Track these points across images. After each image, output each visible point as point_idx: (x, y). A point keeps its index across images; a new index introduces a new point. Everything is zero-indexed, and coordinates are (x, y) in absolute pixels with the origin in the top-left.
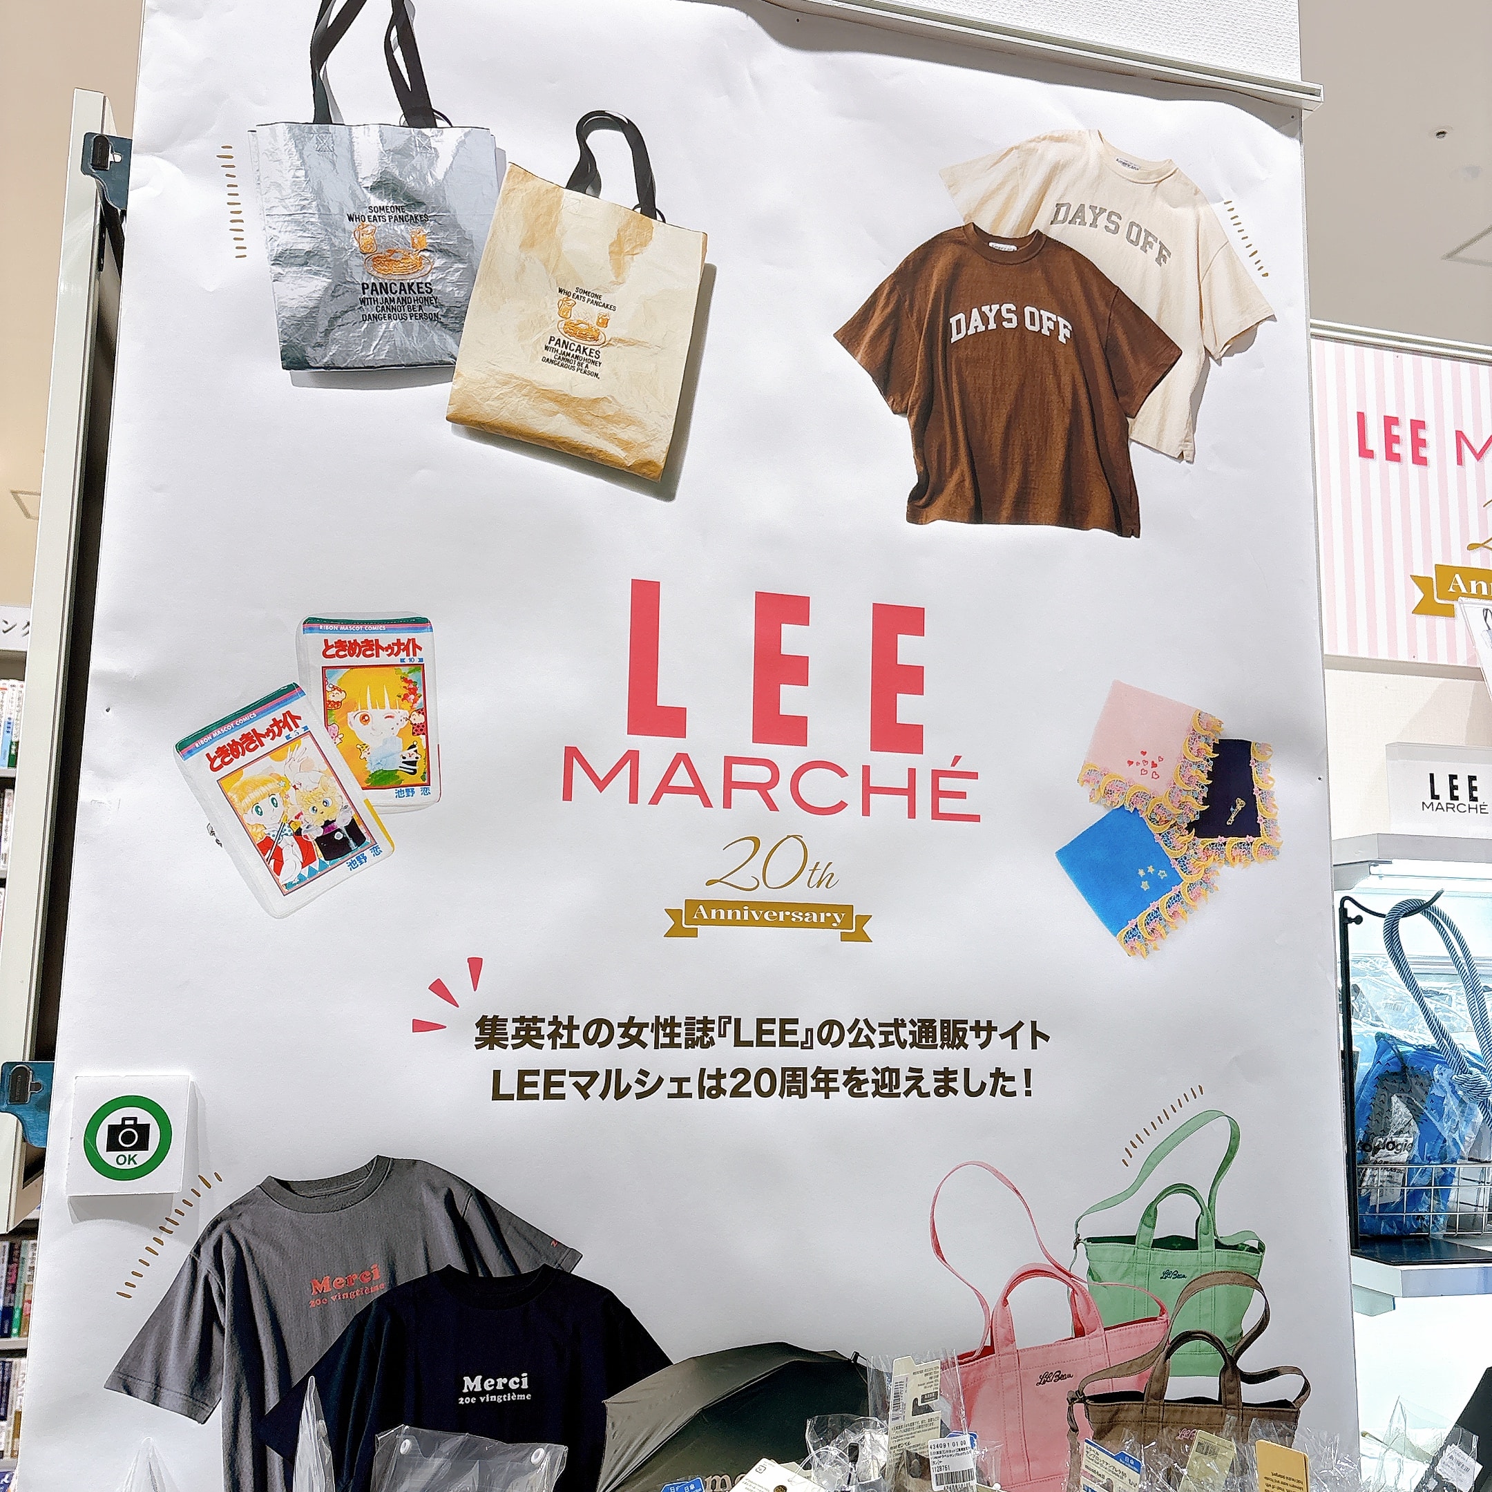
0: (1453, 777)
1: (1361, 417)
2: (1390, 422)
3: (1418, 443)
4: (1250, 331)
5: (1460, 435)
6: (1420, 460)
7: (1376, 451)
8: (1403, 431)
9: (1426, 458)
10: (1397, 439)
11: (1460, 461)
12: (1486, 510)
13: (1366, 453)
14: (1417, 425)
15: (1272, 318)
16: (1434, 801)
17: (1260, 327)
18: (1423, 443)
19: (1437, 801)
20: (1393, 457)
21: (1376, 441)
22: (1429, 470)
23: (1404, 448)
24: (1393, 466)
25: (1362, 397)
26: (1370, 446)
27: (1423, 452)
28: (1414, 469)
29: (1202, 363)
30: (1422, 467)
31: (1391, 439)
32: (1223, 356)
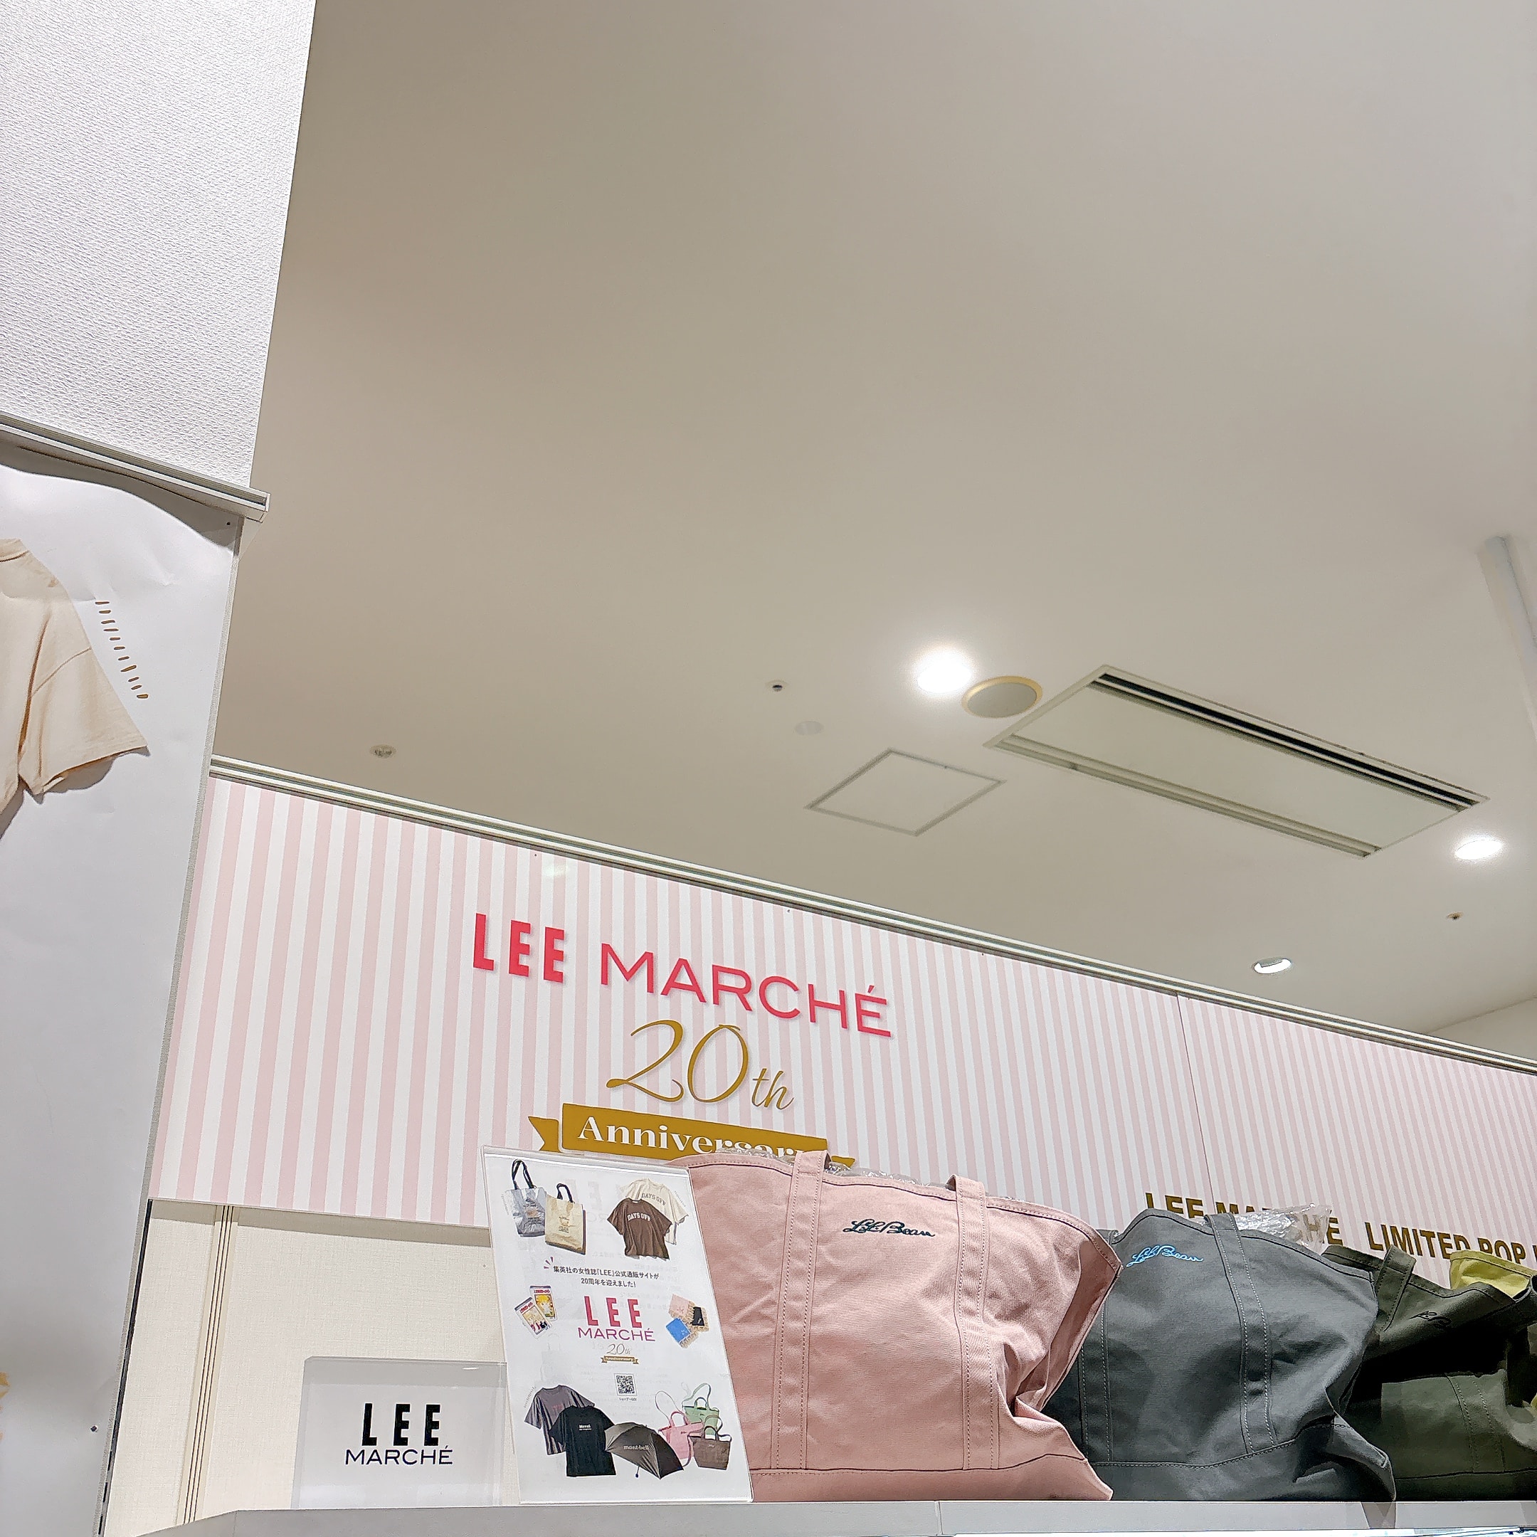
0: (402, 1408)
1: (481, 921)
2: (519, 928)
3: (553, 955)
4: (103, 761)
5: (607, 950)
6: (553, 976)
7: (497, 961)
8: (537, 942)
9: (562, 974)
10: (526, 949)
11: (605, 980)
12: (635, 1038)
13: (483, 962)
14: (554, 935)
15: (144, 751)
16: (367, 1448)
17: (118, 759)
18: (560, 956)
19: (372, 1448)
20: (518, 969)
21: (498, 949)
22: (565, 989)
23: (535, 961)
24: (518, 982)
25: (484, 895)
26: (490, 955)
27: (558, 967)
28: (545, 987)
29: (9, 798)
30: (556, 985)
31: (518, 949)
32: (48, 791)
